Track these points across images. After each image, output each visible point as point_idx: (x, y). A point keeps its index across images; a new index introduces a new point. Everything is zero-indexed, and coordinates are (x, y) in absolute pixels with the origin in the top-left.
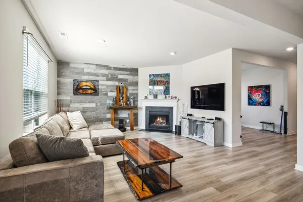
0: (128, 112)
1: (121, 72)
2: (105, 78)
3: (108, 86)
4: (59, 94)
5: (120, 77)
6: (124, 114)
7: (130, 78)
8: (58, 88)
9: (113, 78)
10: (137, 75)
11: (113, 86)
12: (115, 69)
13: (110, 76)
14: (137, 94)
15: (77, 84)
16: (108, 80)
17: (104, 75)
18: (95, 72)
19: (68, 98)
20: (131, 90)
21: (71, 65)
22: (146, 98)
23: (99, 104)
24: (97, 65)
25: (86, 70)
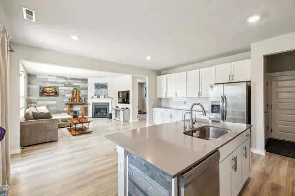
0: (80, 106)
1: (75, 81)
2: (63, 85)
3: (65, 90)
4: (28, 95)
5: (74, 84)
6: (77, 108)
7: (82, 85)
8: (28, 92)
9: (69, 85)
10: (87, 83)
11: (69, 90)
12: (70, 79)
13: (67, 84)
14: (87, 95)
15: (42, 89)
16: (65, 86)
17: (63, 83)
18: (56, 81)
19: (36, 98)
20: (82, 93)
21: (37, 77)
22: (93, 97)
23: (59, 102)
24: (57, 77)
25: (49, 80)
